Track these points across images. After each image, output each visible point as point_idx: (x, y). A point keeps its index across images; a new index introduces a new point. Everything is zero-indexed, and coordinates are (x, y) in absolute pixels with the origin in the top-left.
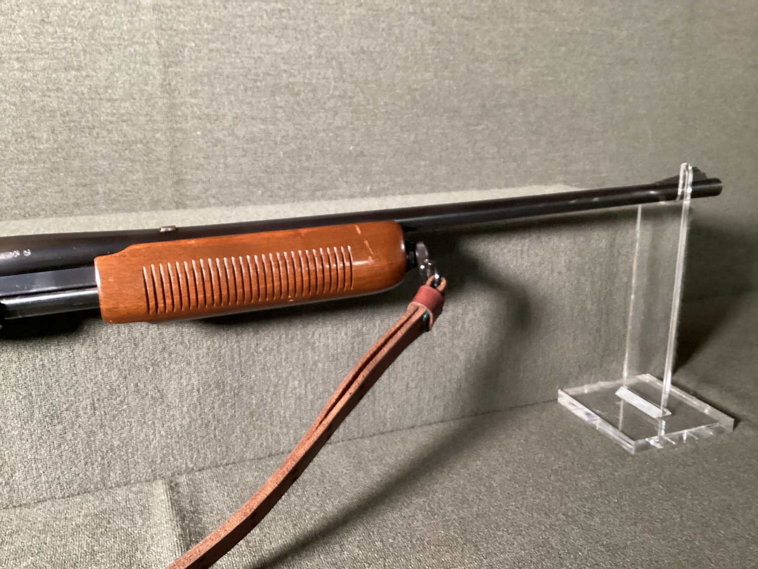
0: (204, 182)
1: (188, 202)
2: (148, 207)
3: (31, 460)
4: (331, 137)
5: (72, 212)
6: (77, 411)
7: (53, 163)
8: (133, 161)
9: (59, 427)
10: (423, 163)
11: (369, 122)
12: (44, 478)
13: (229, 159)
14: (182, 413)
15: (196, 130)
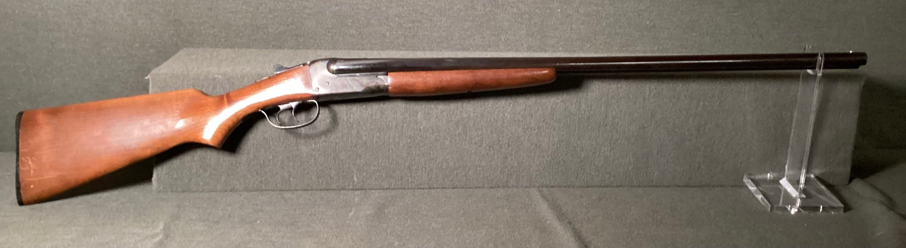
0: (557, 37)
1: (547, 49)
2: (525, 50)
3: (477, 166)
4: (636, 16)
5: (487, 49)
6: (501, 145)
7: (481, 22)
8: (522, 24)
9: (492, 152)
10: (694, 34)
11: (661, 8)
12: (481, 176)
13: (574, 25)
14: (548, 155)
15: (557, 9)
